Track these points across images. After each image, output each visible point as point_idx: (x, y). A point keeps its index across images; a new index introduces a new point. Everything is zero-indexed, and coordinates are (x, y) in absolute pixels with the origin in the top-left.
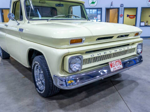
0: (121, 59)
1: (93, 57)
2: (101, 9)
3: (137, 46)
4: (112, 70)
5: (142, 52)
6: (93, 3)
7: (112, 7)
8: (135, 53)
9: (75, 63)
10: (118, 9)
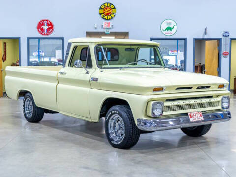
0: (202, 111)
1: (172, 104)
2: (185, 40)
3: (222, 99)
4: (191, 120)
5: (229, 106)
6: (169, 29)
7: (206, 37)
8: (219, 107)
9: (157, 109)
10: (219, 40)
